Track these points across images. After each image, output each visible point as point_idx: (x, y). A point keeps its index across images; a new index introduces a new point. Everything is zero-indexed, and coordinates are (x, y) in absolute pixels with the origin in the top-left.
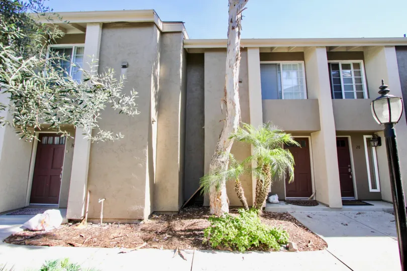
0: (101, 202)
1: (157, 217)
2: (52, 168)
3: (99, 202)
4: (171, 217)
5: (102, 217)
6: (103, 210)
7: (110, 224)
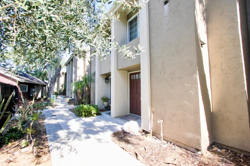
0: (160, 123)
1: (219, 150)
2: (137, 94)
3: (158, 122)
4: (239, 156)
5: (162, 135)
6: (163, 130)
7: (169, 143)
